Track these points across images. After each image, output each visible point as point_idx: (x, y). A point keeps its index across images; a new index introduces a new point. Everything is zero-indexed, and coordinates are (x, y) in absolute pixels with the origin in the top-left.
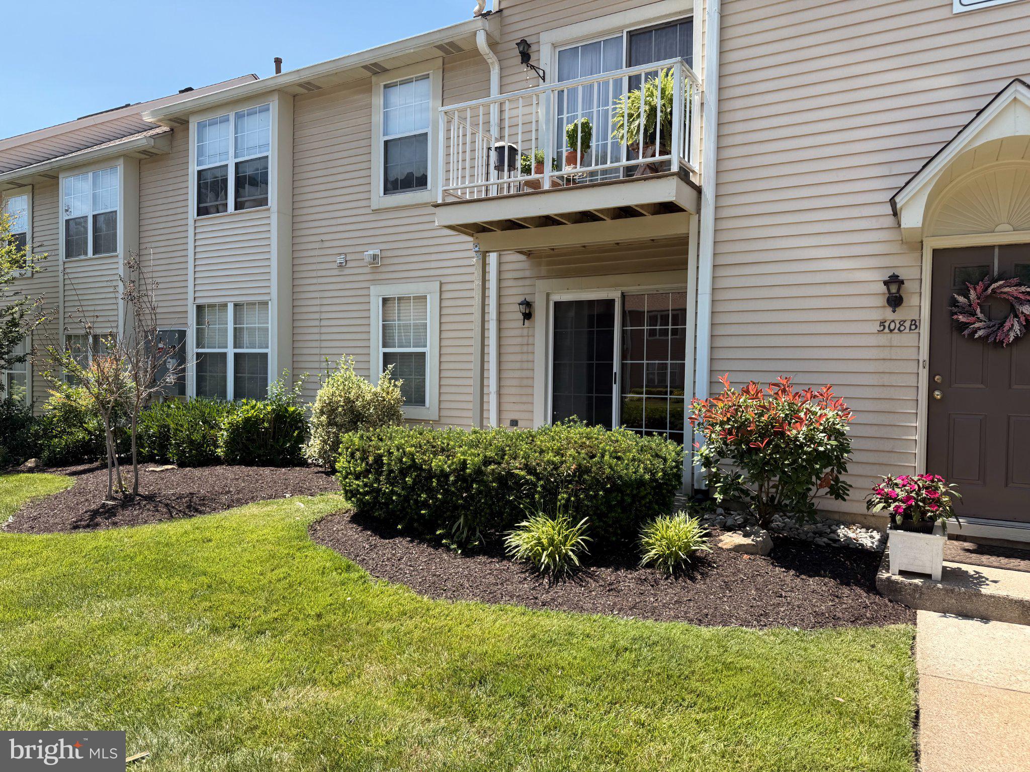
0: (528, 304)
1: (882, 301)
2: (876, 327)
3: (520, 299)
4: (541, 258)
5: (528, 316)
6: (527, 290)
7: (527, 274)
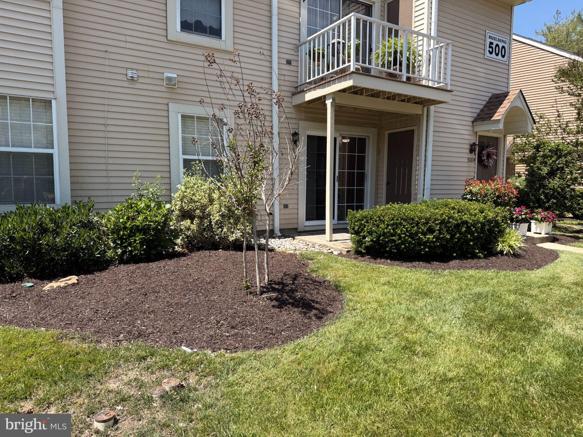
0: (295, 134)
1: (468, 151)
2: (467, 160)
3: (292, 131)
4: (301, 108)
5: (295, 142)
6: (296, 126)
7: (294, 116)
